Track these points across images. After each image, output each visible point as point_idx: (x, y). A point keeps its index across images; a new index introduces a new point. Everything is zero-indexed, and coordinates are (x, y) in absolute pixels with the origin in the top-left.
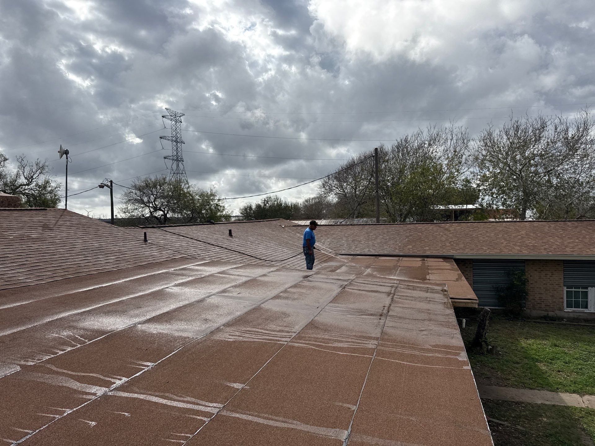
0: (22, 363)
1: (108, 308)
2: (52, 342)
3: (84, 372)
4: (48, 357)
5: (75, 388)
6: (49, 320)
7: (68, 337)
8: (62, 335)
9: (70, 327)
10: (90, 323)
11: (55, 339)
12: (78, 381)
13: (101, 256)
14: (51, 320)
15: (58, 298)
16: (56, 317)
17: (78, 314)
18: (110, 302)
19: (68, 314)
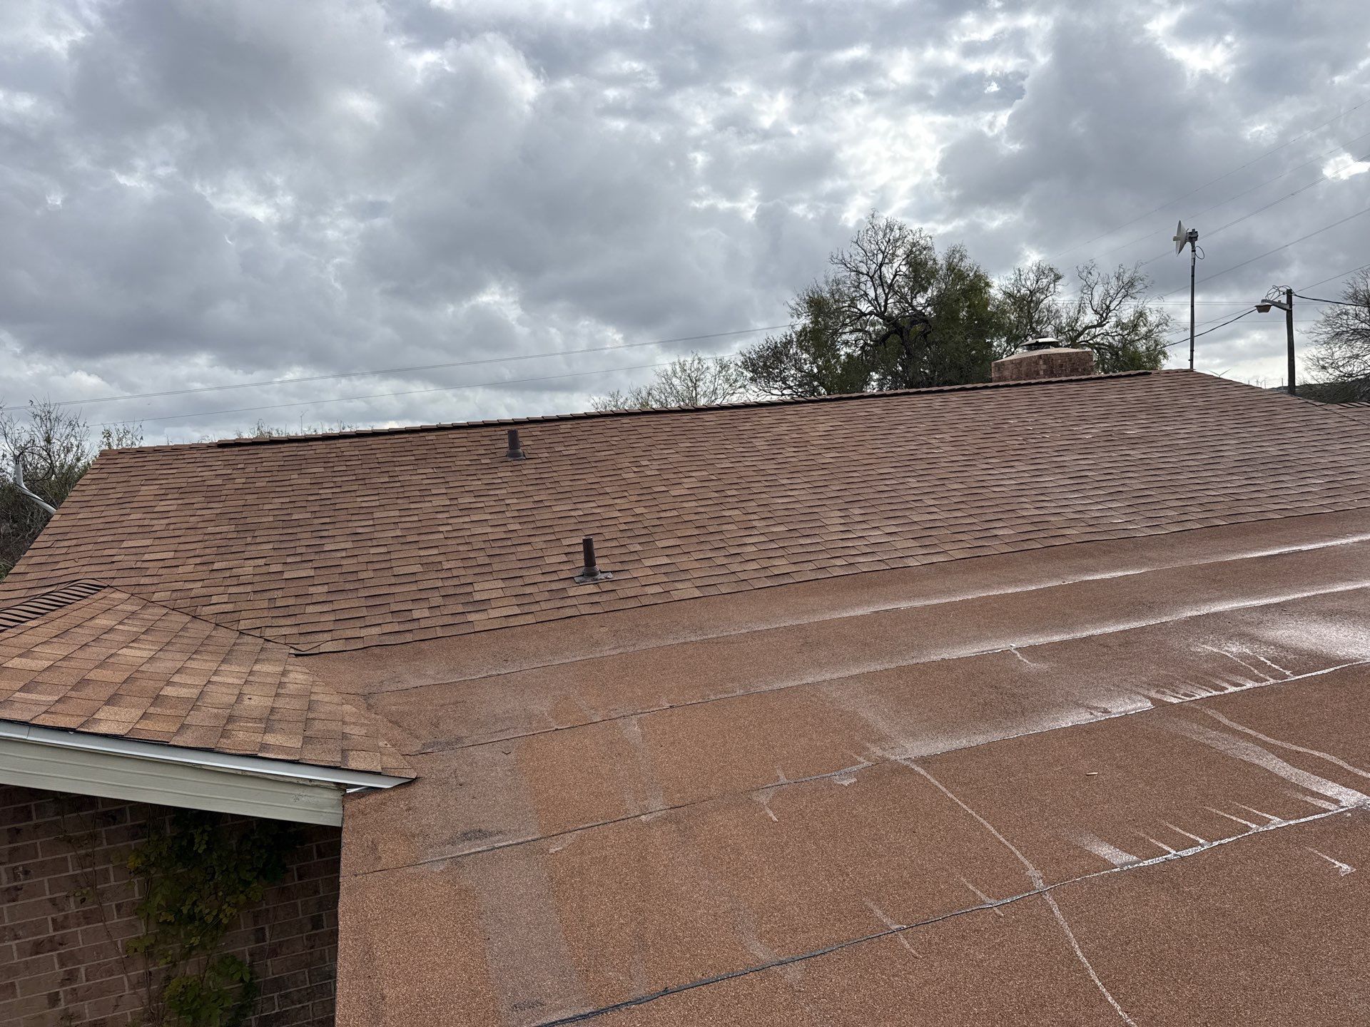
0: (1153, 694)
1: (1329, 605)
2: (1206, 661)
3: (1295, 744)
4: (1205, 694)
5: (1282, 774)
6: (1189, 614)
7: (1244, 657)
8: (1227, 651)
9: (1243, 637)
10: (1287, 633)
11: (1212, 657)
12: (1287, 761)
13: (1288, 478)
14: (1195, 613)
15: (1200, 567)
16: (1205, 610)
17: (1255, 609)
18: (1332, 590)
19: (1230, 606)
